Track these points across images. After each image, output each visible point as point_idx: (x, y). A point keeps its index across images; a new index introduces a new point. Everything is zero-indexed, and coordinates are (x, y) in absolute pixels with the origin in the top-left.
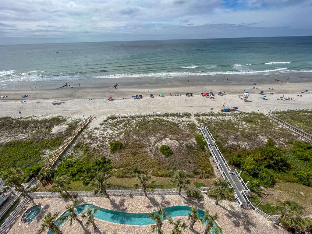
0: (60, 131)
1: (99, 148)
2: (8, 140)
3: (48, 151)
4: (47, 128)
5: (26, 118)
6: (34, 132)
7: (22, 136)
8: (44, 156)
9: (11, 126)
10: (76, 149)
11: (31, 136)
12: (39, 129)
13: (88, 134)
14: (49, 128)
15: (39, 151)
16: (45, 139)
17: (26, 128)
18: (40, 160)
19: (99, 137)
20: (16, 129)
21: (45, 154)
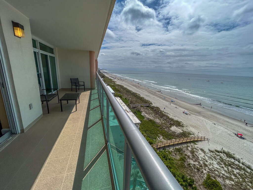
0: (175, 131)
1: (195, 168)
2: (152, 118)
3: (161, 137)
4: (170, 124)
5: (165, 113)
6: (163, 122)
7: (157, 121)
8: (158, 139)
9: (157, 112)
10: (176, 151)
11: (161, 123)
12: (166, 122)
13: (192, 149)
14: (172, 125)
15: (158, 134)
16: (165, 129)
17: (162, 117)
18: (156, 139)
19: (200, 159)
20: (158, 115)
21: (159, 138)
